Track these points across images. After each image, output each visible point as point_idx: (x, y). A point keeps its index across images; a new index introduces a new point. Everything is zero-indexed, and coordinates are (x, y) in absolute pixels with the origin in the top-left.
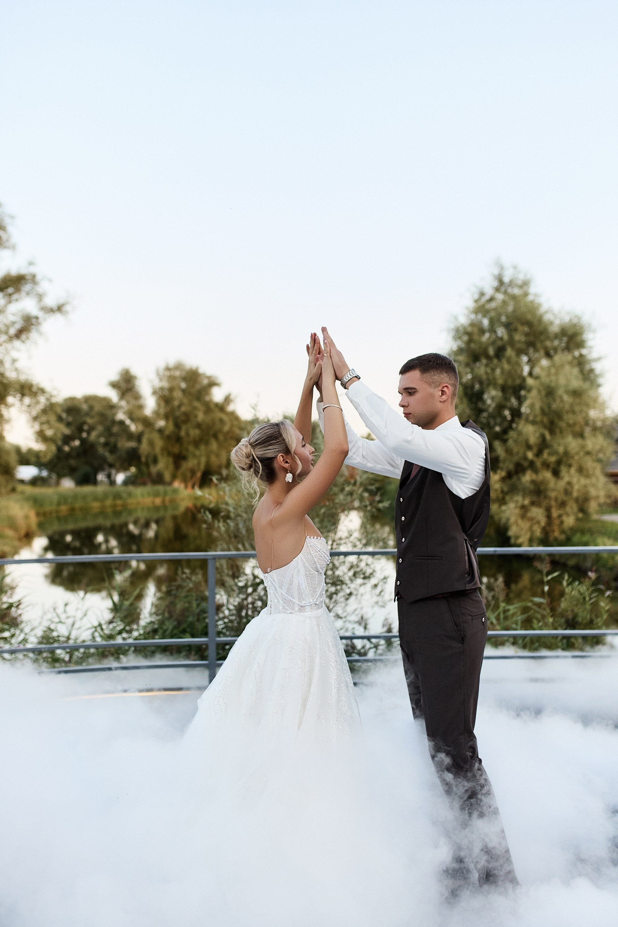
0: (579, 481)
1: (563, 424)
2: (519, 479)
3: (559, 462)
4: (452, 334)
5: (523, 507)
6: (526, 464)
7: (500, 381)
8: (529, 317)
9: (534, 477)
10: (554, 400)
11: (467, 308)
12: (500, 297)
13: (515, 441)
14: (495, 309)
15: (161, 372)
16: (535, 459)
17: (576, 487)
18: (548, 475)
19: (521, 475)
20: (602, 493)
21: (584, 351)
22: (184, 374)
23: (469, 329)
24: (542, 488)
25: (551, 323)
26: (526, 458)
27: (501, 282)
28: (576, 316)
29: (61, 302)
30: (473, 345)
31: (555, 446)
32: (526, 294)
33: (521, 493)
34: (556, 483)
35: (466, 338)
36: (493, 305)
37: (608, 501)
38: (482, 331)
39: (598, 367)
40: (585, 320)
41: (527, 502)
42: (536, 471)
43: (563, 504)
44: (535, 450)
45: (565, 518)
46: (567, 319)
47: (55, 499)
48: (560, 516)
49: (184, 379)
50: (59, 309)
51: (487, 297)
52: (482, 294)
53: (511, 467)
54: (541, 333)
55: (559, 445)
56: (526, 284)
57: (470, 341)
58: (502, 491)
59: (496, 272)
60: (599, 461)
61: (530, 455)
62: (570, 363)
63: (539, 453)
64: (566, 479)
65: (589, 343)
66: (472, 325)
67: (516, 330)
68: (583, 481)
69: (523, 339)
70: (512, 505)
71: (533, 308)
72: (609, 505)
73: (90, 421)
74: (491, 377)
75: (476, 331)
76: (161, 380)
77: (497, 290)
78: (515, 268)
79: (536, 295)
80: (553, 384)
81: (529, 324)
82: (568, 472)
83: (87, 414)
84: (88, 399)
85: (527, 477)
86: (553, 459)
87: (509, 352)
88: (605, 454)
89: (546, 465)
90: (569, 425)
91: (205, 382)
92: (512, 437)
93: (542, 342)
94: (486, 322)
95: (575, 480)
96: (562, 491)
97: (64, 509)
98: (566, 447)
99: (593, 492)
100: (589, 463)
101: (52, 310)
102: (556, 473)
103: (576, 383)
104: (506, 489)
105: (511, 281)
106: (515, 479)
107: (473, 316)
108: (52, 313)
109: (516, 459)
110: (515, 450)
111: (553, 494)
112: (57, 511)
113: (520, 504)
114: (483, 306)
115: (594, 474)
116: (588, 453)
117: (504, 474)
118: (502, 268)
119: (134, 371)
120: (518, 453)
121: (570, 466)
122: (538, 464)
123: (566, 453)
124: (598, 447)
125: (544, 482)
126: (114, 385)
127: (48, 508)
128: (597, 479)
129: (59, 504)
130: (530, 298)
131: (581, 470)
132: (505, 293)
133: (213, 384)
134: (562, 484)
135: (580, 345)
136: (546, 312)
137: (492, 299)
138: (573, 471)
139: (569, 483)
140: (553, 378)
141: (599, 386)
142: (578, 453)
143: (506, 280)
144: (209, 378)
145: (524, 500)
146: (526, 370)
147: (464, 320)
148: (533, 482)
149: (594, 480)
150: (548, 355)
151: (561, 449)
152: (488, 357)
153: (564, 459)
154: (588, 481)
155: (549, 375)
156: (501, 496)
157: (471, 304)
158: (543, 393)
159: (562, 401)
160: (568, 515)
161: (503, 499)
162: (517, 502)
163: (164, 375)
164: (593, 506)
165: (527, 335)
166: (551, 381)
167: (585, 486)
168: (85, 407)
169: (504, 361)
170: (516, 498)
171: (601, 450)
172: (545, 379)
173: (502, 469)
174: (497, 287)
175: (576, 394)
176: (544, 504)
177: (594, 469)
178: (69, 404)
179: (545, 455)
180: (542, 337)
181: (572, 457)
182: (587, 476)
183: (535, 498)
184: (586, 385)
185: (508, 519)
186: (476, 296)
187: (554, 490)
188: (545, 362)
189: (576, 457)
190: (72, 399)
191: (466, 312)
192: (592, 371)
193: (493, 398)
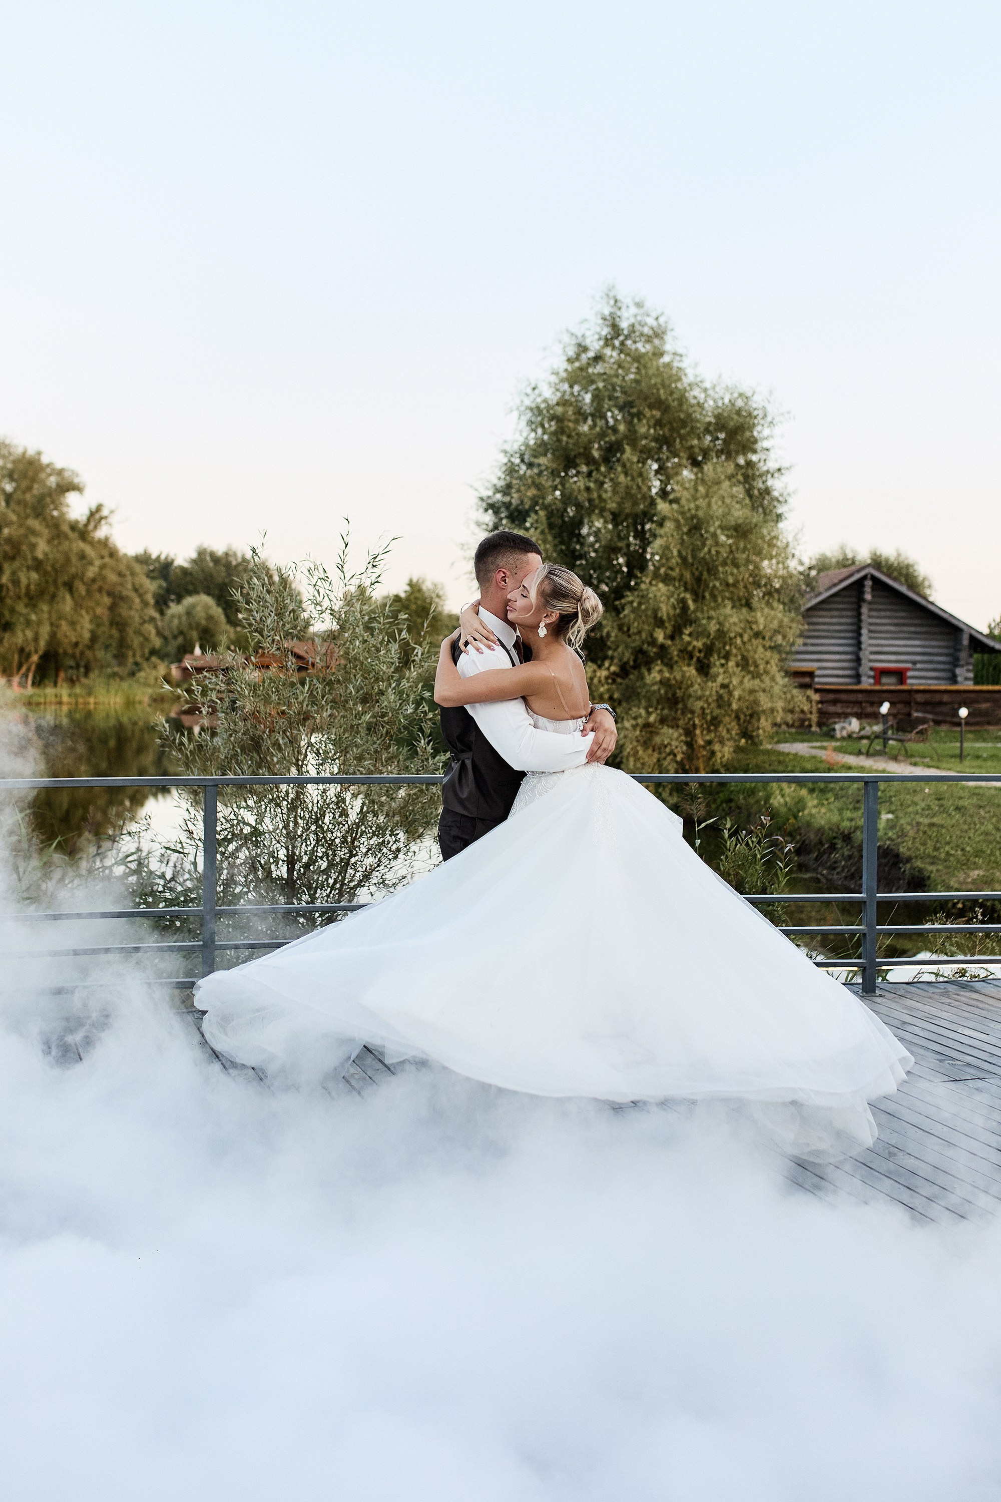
0: (741, 683)
1: (716, 584)
2: (640, 678)
3: (709, 650)
4: (527, 416)
5: (647, 726)
6: (652, 651)
7: (611, 505)
8: (663, 393)
9: (666, 674)
10: (703, 541)
11: (556, 373)
12: (612, 355)
13: (635, 610)
14: (604, 377)
16: (667, 642)
17: (737, 693)
18: (690, 671)
19: (644, 672)
20: (779, 705)
21: (754, 457)
23: (559, 410)
24: (680, 693)
25: (700, 406)
26: (653, 642)
27: (615, 328)
28: (741, 395)
30: (564, 440)
31: (703, 622)
32: (658, 354)
33: (644, 704)
34: (703, 686)
35: (553, 426)
36: (599, 368)
37: (790, 718)
38: (581, 416)
39: (777, 485)
40: (757, 402)
41: (653, 718)
42: (669, 664)
43: (714, 723)
44: (669, 627)
45: (715, 747)
46: (725, 400)
48: (709, 743)
49: (10, 474)
51: (590, 354)
52: (582, 348)
53: (628, 656)
54: (684, 423)
55: (709, 619)
56: (658, 334)
57: (561, 431)
59: (607, 310)
60: (775, 648)
61: (660, 636)
62: (730, 477)
63: (675, 634)
64: (720, 678)
65: (764, 444)
66: (563, 403)
67: (639, 415)
68: (748, 683)
69: (651, 431)
71: (668, 377)
72: (791, 727)
74: (595, 497)
75: (570, 413)
77: (608, 342)
78: (639, 304)
79: (676, 355)
80: (701, 514)
81: (659, 404)
82: (724, 667)
85: (655, 675)
86: (698, 644)
87: (629, 454)
88: (785, 637)
89: (688, 654)
90: (727, 586)
91: (54, 482)
92: (630, 604)
93: (683, 438)
94: (587, 399)
95: (734, 682)
96: (713, 700)
98: (721, 624)
99: (764, 702)
100: (759, 652)
102: (704, 669)
103: (739, 513)
105: (632, 328)
106: (633, 676)
107: (565, 387)
109: (635, 641)
110: (635, 626)
111: (697, 705)
114: (582, 370)
115: (766, 671)
116: (758, 635)
117: (613, 668)
118: (617, 303)
120: (639, 631)
121: (727, 656)
122: (674, 652)
123: (721, 634)
124: (775, 625)
125: (683, 684)
128: (772, 679)
130: (666, 359)
131: (745, 664)
132: (623, 348)
133: (67, 485)
134: (712, 687)
135: (749, 446)
136: (692, 385)
137: (598, 358)
138: (732, 665)
139: (725, 687)
140: (702, 503)
141: (779, 517)
142: (740, 635)
143: (624, 325)
145: (648, 714)
146: (656, 485)
147: (549, 394)
148: (664, 683)
149: (766, 681)
150: (694, 462)
151: (713, 627)
152: (590, 460)
153: (719, 644)
154: (756, 683)
155: (694, 496)
157: (562, 365)
158: (684, 527)
159: (715, 543)
160: (722, 741)
164: (764, 727)
165: (659, 423)
166: (698, 509)
167: (752, 692)
169: (618, 468)
171: (779, 630)
172: (688, 505)
173: (610, 660)
174: (607, 337)
175: (740, 531)
176: (681, 722)
177: (767, 662)
179: (685, 637)
180: (685, 430)
181: (731, 641)
182: (754, 675)
183: (667, 712)
184: (757, 518)
186: (571, 353)
187: (699, 697)
188: (687, 474)
189: (739, 642)
192: (767, 491)
193: (597, 533)
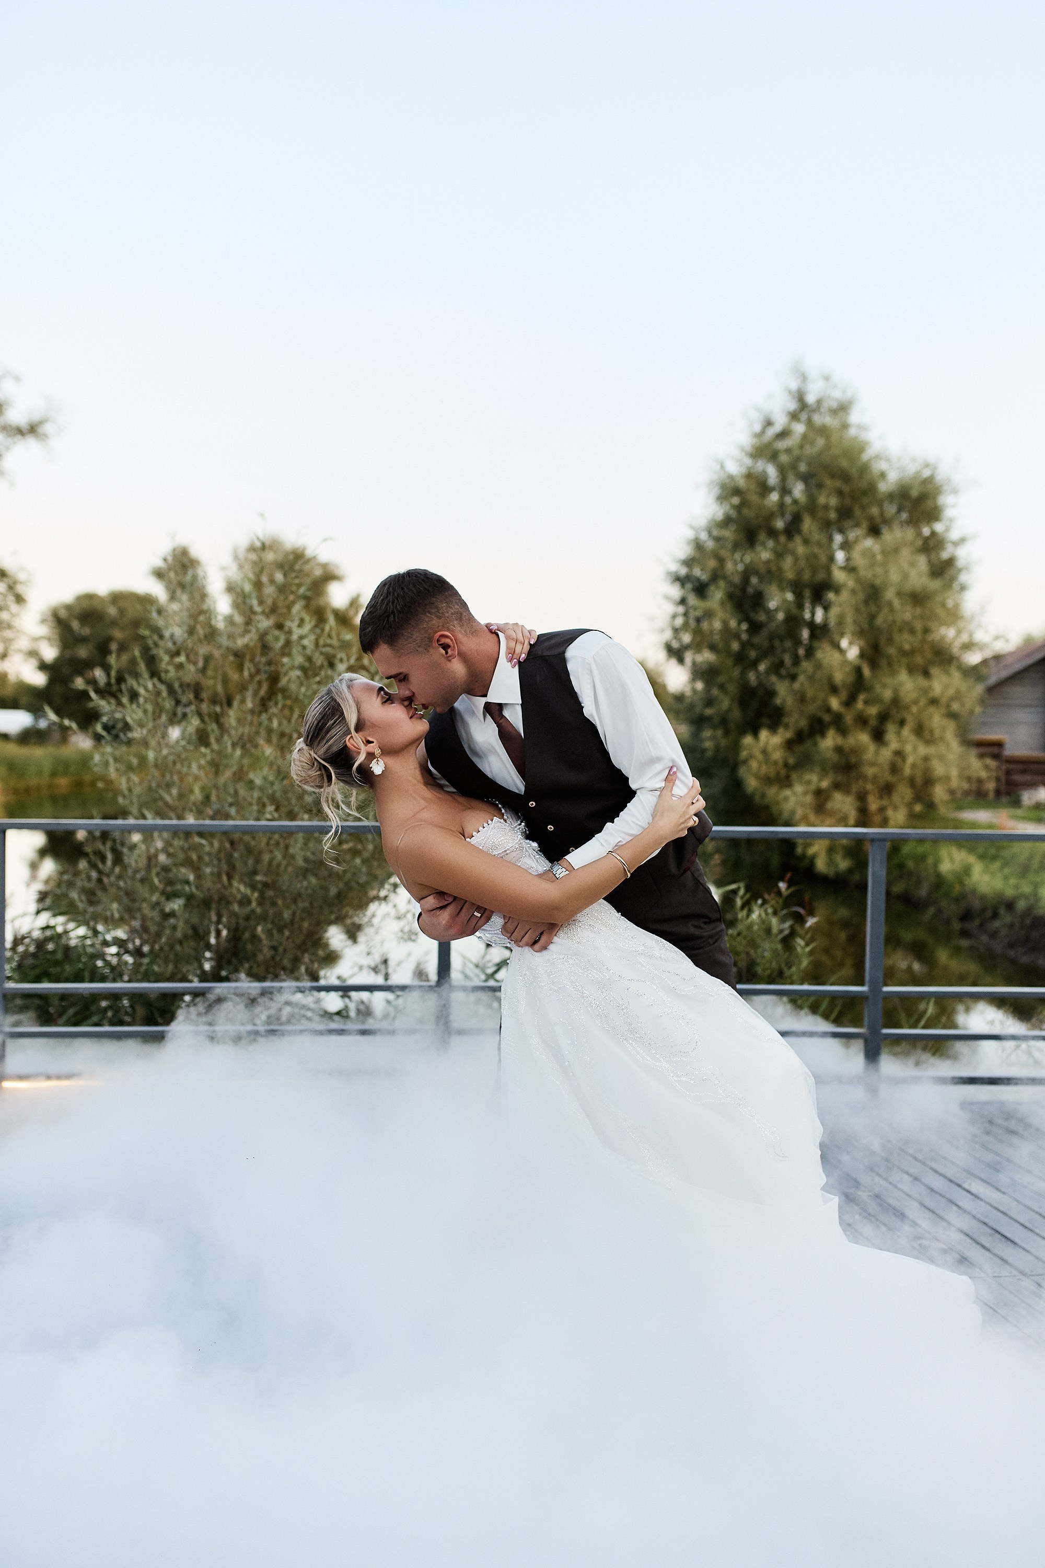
0: (915, 749)
1: (892, 651)
2: (816, 744)
3: (884, 717)
4: (716, 491)
5: (818, 793)
6: (827, 718)
7: (790, 575)
8: (844, 463)
9: (840, 740)
10: (879, 608)
11: (742, 449)
12: (799, 428)
13: (811, 678)
14: (788, 451)
15: (242, 554)
16: (842, 710)
17: (910, 760)
18: (864, 738)
19: (819, 739)
20: (954, 772)
21: (939, 527)
22: (280, 557)
23: (742, 483)
24: (853, 760)
25: (883, 475)
26: (828, 710)
27: (803, 405)
28: (927, 466)
29: (36, 417)
30: (746, 511)
31: (878, 689)
32: (845, 426)
33: (817, 769)
34: (877, 753)
35: (736, 500)
36: (786, 443)
37: (966, 786)
38: (764, 488)
39: (963, 555)
40: (942, 472)
41: (825, 784)
42: (843, 731)
43: (887, 790)
44: (844, 695)
45: (890, 813)
46: (912, 469)
47: (47, 766)
48: (882, 809)
49: (280, 566)
50: (32, 430)
51: (778, 428)
52: (769, 423)
53: (803, 723)
54: (865, 493)
55: (884, 686)
56: (842, 408)
57: (744, 504)
58: (786, 765)
59: (794, 385)
60: (953, 716)
61: (835, 703)
62: (912, 546)
63: (849, 702)
64: (894, 745)
65: (948, 513)
66: (749, 476)
67: (820, 486)
68: (922, 750)
69: (834, 501)
70: (799, 788)
71: (855, 449)
72: (966, 793)
73: (118, 634)
74: (774, 568)
75: (753, 487)
76: (241, 567)
77: (794, 416)
78: (827, 378)
79: (861, 427)
80: (878, 582)
81: (845, 477)
82: (898, 733)
83: (114, 623)
84: (117, 598)
85: (829, 742)
86: (873, 711)
87: (807, 524)
88: (962, 705)
89: (862, 721)
90: (904, 653)
91: (318, 572)
92: (804, 672)
93: (863, 508)
94: (772, 474)
95: (908, 748)
96: (887, 767)
97: (63, 782)
98: (896, 691)
99: (939, 769)
100: (936, 720)
101: (20, 432)
102: (878, 736)
103: (918, 581)
104: (791, 761)
105: (819, 402)
106: (808, 744)
107: (748, 462)
108: (19, 437)
109: (812, 709)
110: (810, 693)
111: (870, 771)
112: (51, 787)
113: (813, 787)
114: (769, 445)
115: (942, 739)
116: (934, 702)
117: (789, 734)
118: (804, 378)
119: (196, 551)
120: (814, 699)
121: (902, 723)
122: (849, 719)
123: (896, 701)
124: (951, 692)
125: (857, 751)
126: (159, 574)
127: (33, 781)
128: (948, 745)
129: (54, 774)
130: (852, 432)
131: (920, 731)
132: (809, 422)
133: (329, 576)
134: (886, 754)
135: (934, 514)
136: (878, 457)
137: (784, 433)
138: (906, 731)
139: (899, 754)
140: (879, 570)
141: (963, 588)
142: (915, 702)
143: (811, 399)
144: (325, 566)
145: (821, 780)
146: (840, 556)
147: (735, 468)
148: (839, 750)
149: (942, 748)
150: (875, 531)
151: (887, 694)
153: (894, 711)
154: (931, 750)
155: (872, 564)
156: (783, 772)
157: (747, 441)
158: (861, 596)
159: (892, 610)
160: (895, 808)
161: (788, 777)
162: (809, 782)
163: (246, 559)
164: (939, 793)
165: (840, 493)
166: (875, 576)
167: (926, 759)
168: (112, 611)
169: (798, 540)
170: (807, 777)
171: (958, 696)
172: (865, 573)
173: (787, 726)
174: (794, 411)
175: (918, 598)
176: (854, 788)
177: (943, 729)
178: (85, 604)
179: (860, 705)
180: (865, 501)
181: (907, 708)
182: (929, 742)
183: (839, 778)
184: (935, 584)
185: (793, 813)
186: (758, 428)
187: (873, 764)
188: (869, 543)
189: (914, 709)
190: (90, 597)
191: (737, 453)
192: (950, 562)
